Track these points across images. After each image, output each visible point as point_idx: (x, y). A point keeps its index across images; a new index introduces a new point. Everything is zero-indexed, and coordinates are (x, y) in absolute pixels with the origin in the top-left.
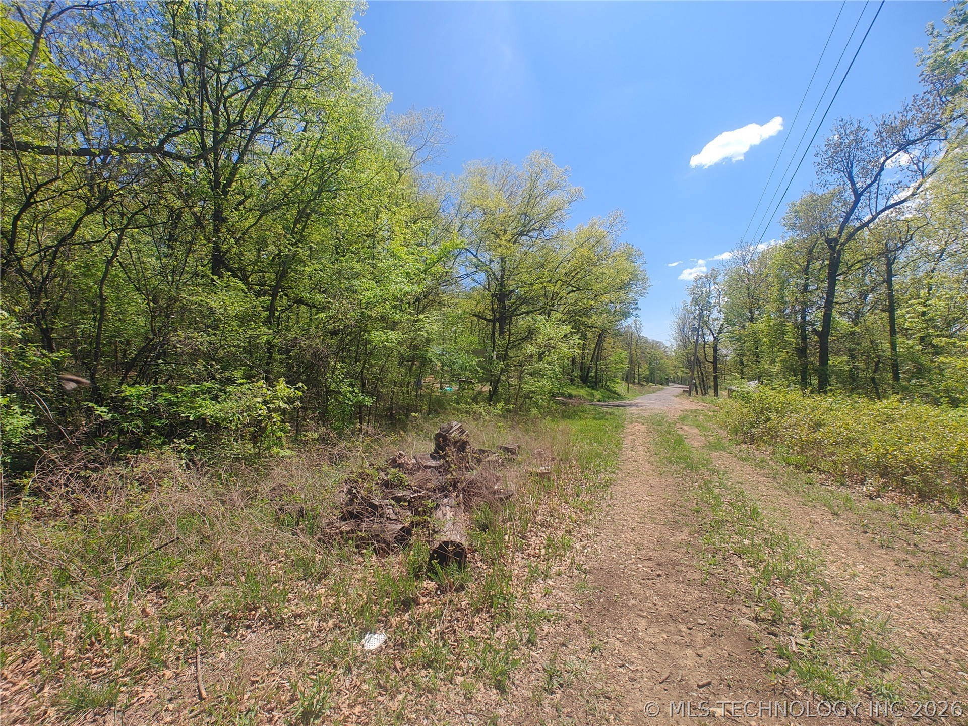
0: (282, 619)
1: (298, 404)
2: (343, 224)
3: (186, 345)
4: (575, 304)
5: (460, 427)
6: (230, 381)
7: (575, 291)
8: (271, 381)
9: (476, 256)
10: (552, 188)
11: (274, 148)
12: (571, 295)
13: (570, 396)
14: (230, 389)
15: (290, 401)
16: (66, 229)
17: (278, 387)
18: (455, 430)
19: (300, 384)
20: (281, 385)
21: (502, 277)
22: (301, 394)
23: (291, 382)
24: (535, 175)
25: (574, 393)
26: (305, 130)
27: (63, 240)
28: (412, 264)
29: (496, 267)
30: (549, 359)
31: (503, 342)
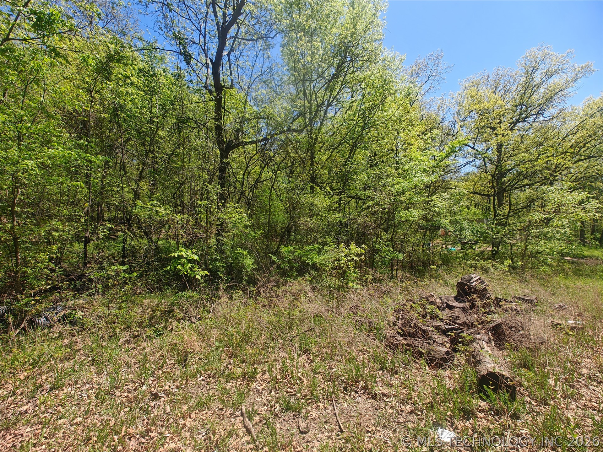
0: (375, 394)
1: (363, 257)
2: (374, 147)
3: (305, 225)
4: (585, 172)
5: (479, 279)
6: (325, 244)
7: (583, 160)
8: (348, 244)
9: (473, 148)
10: (550, 74)
11: (336, 113)
12: (578, 164)
13: (583, 257)
14: (326, 248)
15: (358, 255)
16: (256, 177)
17: (351, 247)
18: (475, 281)
19: (363, 246)
20: (353, 246)
21: (499, 160)
22: (364, 251)
23: (358, 244)
24: (531, 70)
25: (586, 253)
26: (352, 97)
27: (257, 181)
28: (427, 162)
29: (492, 154)
30: (560, 223)
31: (503, 211)
